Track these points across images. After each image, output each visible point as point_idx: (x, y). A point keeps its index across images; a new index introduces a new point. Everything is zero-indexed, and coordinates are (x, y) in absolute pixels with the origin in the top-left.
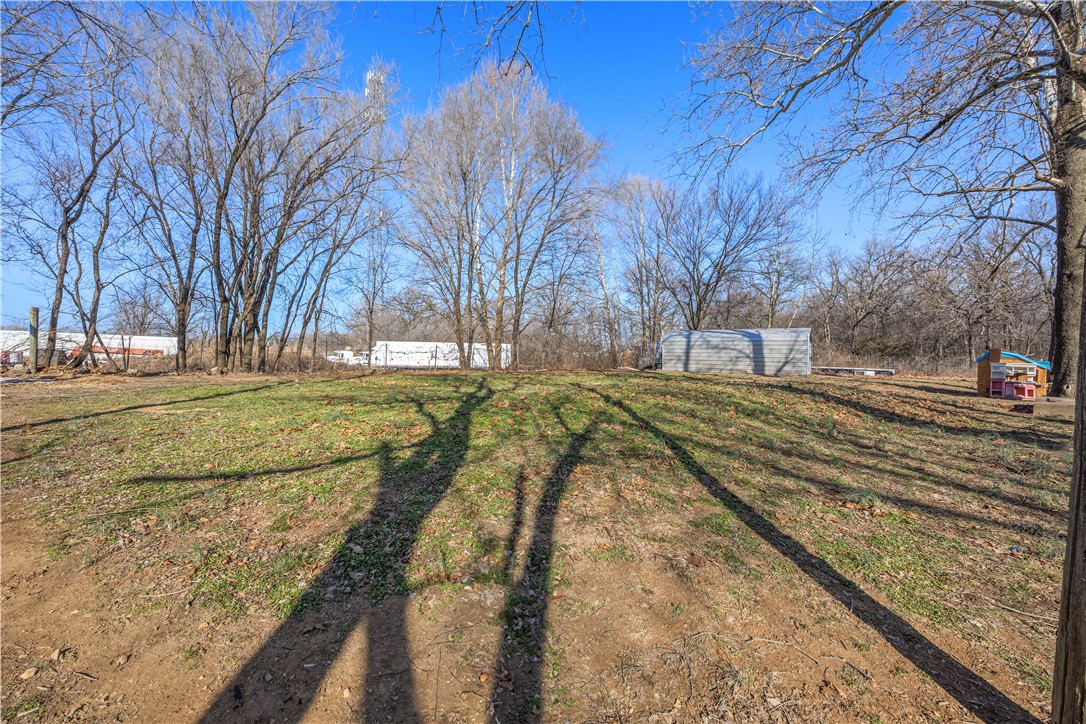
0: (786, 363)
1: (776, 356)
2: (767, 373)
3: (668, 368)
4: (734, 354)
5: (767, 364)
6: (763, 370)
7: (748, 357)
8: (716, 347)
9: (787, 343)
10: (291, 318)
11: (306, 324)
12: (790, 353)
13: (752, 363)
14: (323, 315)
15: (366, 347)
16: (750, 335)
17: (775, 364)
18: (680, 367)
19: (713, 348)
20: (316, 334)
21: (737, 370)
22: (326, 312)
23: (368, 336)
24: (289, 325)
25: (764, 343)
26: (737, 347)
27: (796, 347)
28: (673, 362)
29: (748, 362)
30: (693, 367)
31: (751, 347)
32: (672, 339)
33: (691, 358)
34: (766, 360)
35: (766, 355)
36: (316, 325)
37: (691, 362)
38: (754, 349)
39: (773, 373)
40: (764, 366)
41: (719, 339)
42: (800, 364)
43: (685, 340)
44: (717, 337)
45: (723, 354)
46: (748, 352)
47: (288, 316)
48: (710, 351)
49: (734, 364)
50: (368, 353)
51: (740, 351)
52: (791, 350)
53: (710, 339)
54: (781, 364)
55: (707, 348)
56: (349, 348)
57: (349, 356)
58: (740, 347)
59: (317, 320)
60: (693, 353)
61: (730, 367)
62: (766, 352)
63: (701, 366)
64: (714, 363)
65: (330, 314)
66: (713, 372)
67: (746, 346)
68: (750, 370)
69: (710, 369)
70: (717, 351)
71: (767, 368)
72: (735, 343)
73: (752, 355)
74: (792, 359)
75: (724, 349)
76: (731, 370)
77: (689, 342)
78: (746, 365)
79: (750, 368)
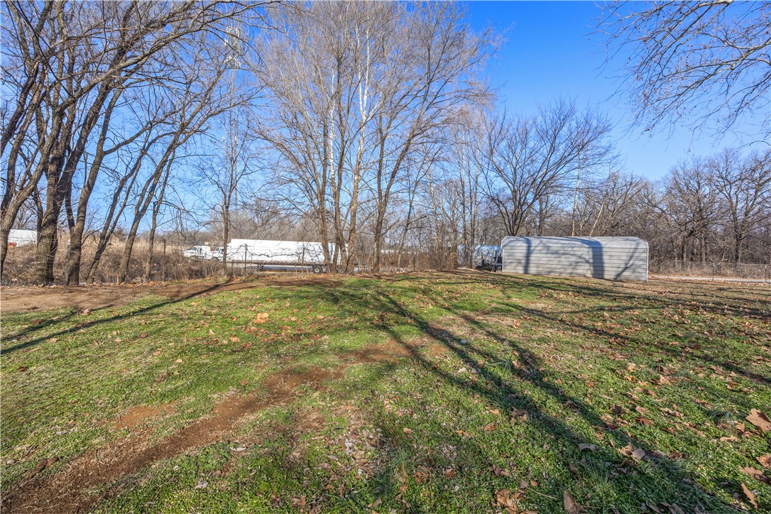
0: (626, 269)
1: (616, 262)
2: (606, 277)
3: (508, 270)
4: (574, 259)
5: (606, 269)
6: (603, 274)
7: (587, 262)
8: (556, 252)
9: (627, 250)
10: (118, 208)
11: (139, 216)
12: (630, 260)
13: (592, 268)
14: (162, 207)
15: (222, 243)
16: (589, 243)
17: (614, 269)
18: (520, 270)
19: (552, 254)
20: (153, 230)
21: (577, 274)
22: (168, 204)
23: (223, 234)
24: (114, 217)
25: (604, 250)
26: (577, 253)
27: (636, 255)
28: (514, 264)
29: (587, 266)
30: (533, 270)
31: (591, 253)
32: (512, 244)
33: (531, 262)
34: (605, 265)
35: (605, 261)
36: (154, 219)
37: (531, 265)
38: (594, 255)
39: (612, 277)
40: (603, 271)
41: (559, 245)
42: (639, 270)
43: (525, 245)
44: (557, 243)
45: (563, 259)
46: (587, 257)
47: (113, 207)
48: (549, 255)
49: (574, 269)
50: (222, 248)
51: (580, 257)
52: (631, 257)
53: (550, 245)
54: (620, 270)
55: (547, 253)
56: (206, 243)
57: (207, 252)
58: (580, 253)
59: (155, 213)
60: (533, 257)
61: (570, 271)
62: (606, 258)
63: (540, 269)
64: (553, 266)
65: (175, 206)
66: (552, 275)
67: (586, 252)
68: (589, 274)
69: (550, 272)
70: (557, 255)
71: (606, 273)
72: (575, 249)
73: (591, 261)
74: (632, 265)
75: (564, 254)
76: (571, 273)
77: (529, 247)
78: (586, 270)
79: (589, 272)
